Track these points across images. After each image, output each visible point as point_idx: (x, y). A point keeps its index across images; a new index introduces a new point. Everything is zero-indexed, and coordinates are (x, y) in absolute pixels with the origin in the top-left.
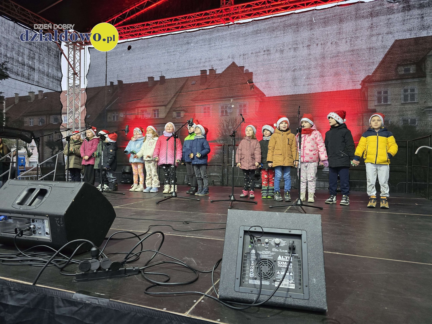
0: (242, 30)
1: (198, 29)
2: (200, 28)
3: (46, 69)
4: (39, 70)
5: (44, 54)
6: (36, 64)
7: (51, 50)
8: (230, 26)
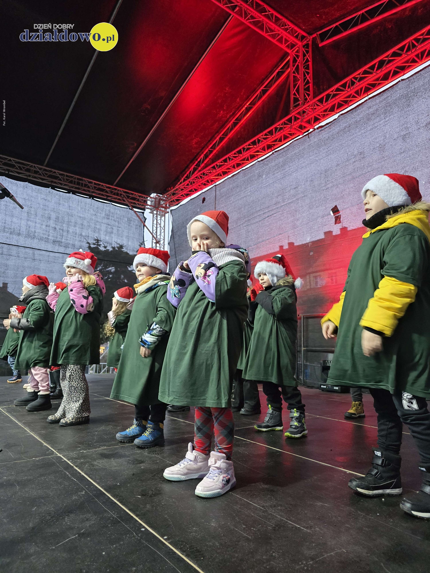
0: (325, 134)
1: (271, 153)
2: (273, 152)
7: (131, 220)
8: (310, 135)
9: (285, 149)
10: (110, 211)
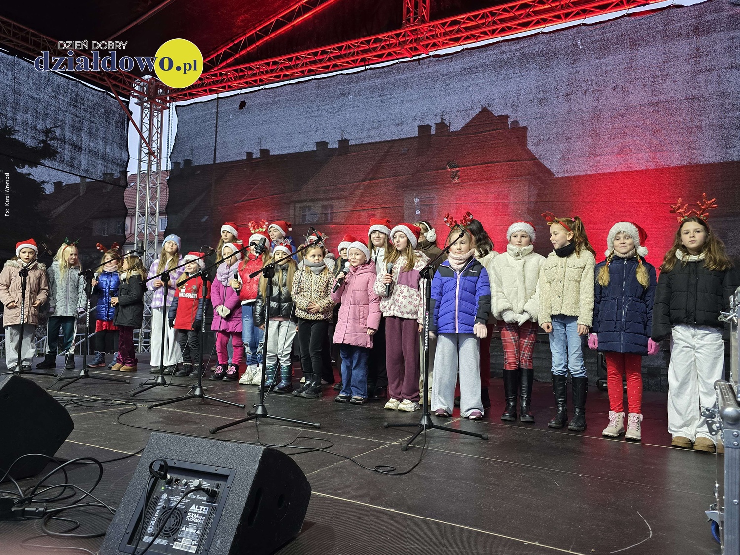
0: (443, 67)
1: (363, 68)
2: (367, 67)
3: (101, 148)
4: (90, 150)
5: (98, 121)
6: (84, 139)
7: (110, 113)
8: (421, 62)
9: (385, 69)
10: (77, 94)
